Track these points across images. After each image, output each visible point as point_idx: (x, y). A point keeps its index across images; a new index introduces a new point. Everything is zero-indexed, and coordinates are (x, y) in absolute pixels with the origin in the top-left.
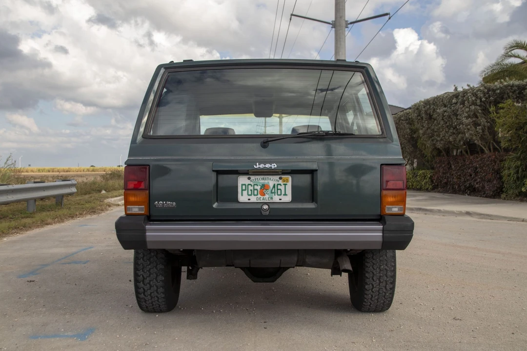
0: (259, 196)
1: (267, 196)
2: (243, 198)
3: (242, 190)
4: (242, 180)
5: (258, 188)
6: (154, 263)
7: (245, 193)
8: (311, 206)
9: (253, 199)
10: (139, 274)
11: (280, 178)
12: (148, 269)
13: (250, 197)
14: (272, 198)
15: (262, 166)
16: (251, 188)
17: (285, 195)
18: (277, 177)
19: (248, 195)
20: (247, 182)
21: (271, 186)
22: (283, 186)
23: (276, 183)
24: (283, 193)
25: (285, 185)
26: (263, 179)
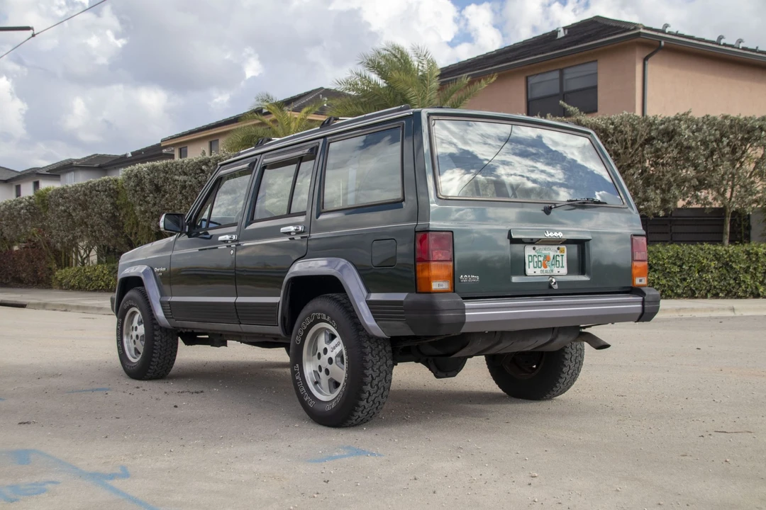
0: (543, 268)
1: (548, 269)
2: (530, 271)
3: (529, 262)
4: (529, 251)
5: (541, 259)
6: (384, 358)
7: (531, 264)
8: (585, 278)
9: (538, 272)
10: (368, 374)
11: (558, 249)
12: (377, 367)
13: (535, 270)
14: (552, 271)
15: (551, 234)
16: (536, 259)
17: (563, 267)
18: (555, 247)
19: (535, 267)
20: (533, 253)
21: (552, 258)
22: (561, 257)
23: (556, 254)
24: (561, 265)
25: (562, 256)
26: (545, 249)
